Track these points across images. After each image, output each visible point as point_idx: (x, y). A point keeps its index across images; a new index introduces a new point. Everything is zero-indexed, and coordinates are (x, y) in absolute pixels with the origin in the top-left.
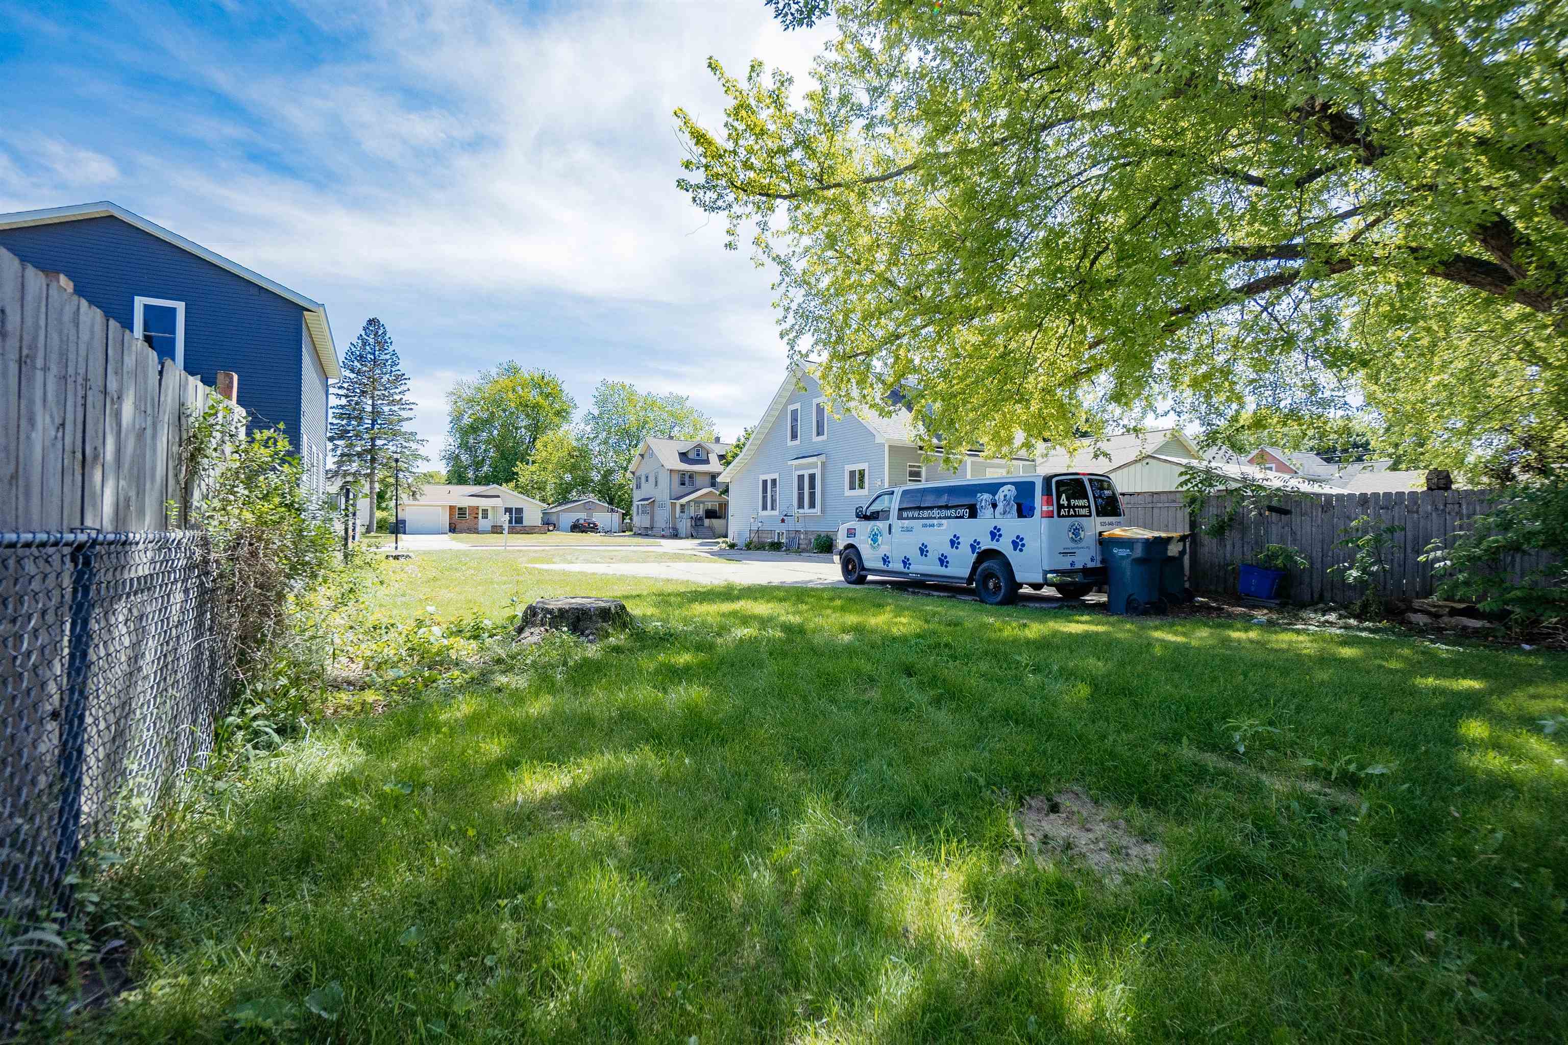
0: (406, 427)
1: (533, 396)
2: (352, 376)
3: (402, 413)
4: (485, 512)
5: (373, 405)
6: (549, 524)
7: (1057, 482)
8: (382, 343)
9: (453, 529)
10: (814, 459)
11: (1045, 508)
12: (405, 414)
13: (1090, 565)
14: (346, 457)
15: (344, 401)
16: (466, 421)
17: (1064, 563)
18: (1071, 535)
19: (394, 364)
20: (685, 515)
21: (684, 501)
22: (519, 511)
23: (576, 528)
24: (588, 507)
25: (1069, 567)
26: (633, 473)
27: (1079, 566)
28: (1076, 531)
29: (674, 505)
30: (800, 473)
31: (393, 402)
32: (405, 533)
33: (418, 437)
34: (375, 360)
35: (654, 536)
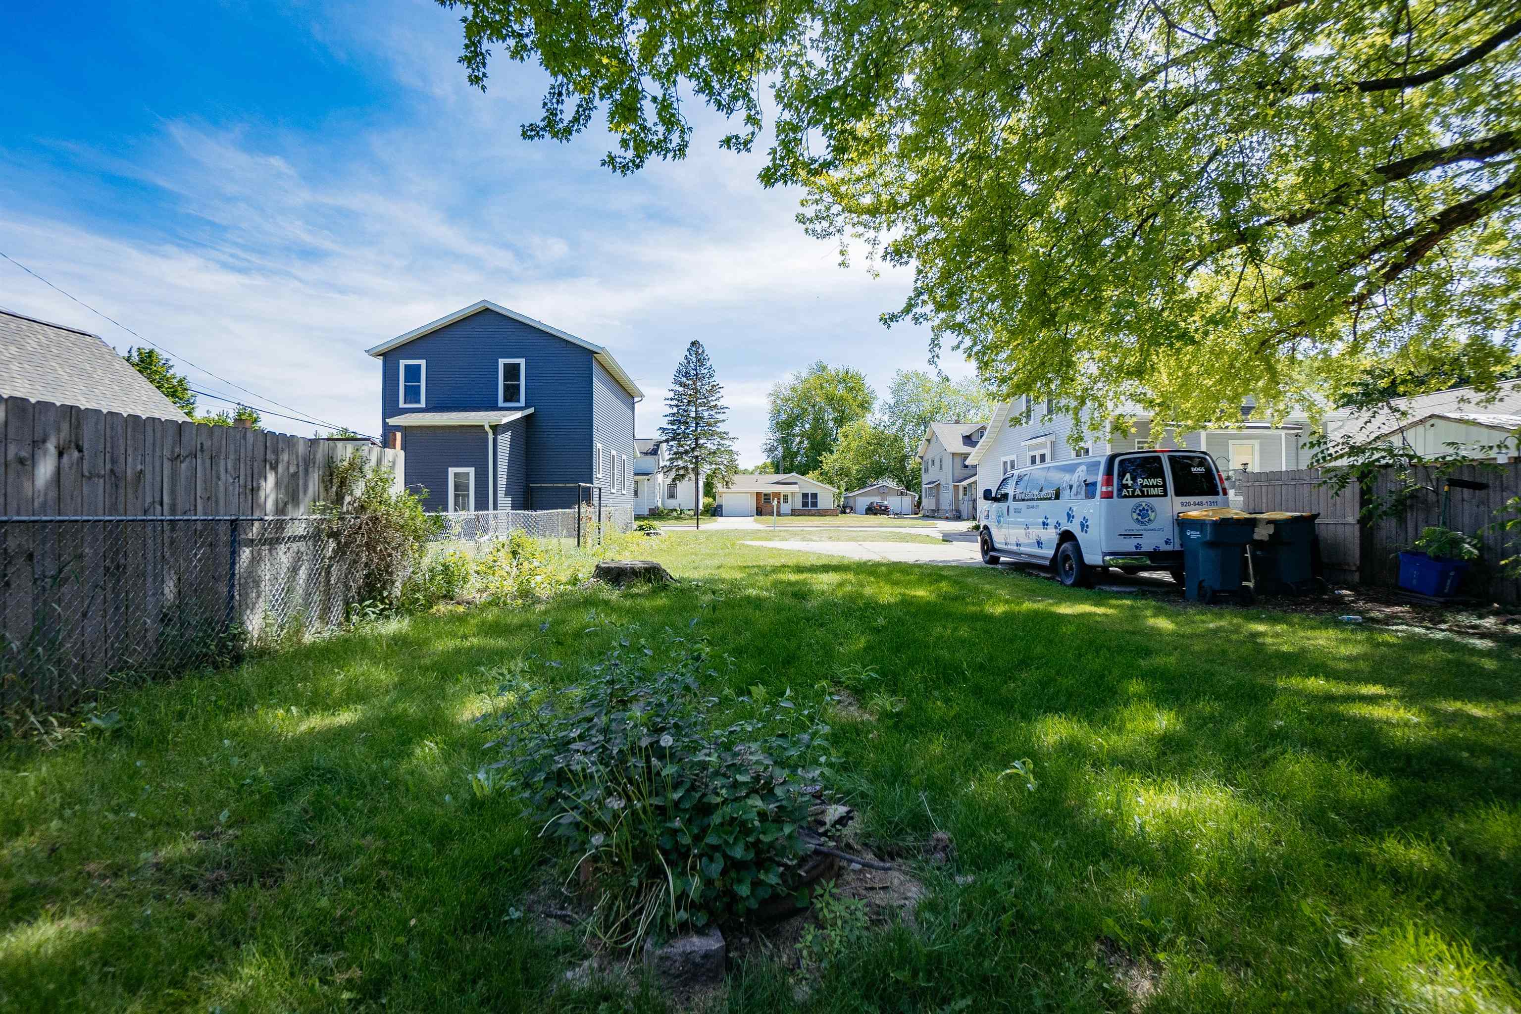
0: (721, 428)
1: (840, 391)
2: (681, 389)
3: (718, 416)
4: (786, 498)
5: (696, 412)
6: (844, 509)
7: (1121, 462)
8: (701, 361)
9: (759, 512)
10: (1043, 439)
11: (1104, 489)
12: (720, 417)
13: (1164, 548)
14: (678, 455)
15: (675, 410)
16: (784, 417)
17: (1129, 545)
18: (1135, 516)
19: (711, 376)
20: (966, 498)
21: (965, 483)
22: (815, 496)
23: (871, 510)
24: (884, 492)
25: (1134, 550)
26: (922, 458)
27: (1147, 547)
28: (1143, 514)
29: (956, 488)
30: (1033, 453)
31: (711, 408)
32: (721, 516)
33: (731, 436)
34: (696, 375)
35: (940, 518)
